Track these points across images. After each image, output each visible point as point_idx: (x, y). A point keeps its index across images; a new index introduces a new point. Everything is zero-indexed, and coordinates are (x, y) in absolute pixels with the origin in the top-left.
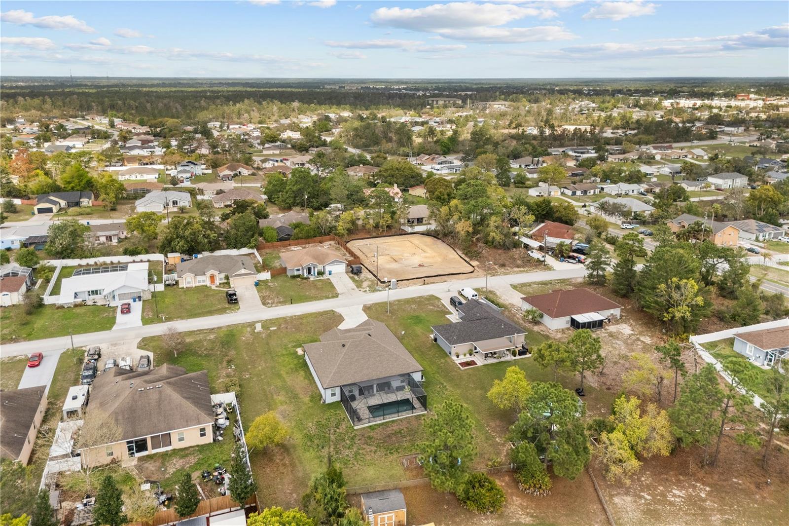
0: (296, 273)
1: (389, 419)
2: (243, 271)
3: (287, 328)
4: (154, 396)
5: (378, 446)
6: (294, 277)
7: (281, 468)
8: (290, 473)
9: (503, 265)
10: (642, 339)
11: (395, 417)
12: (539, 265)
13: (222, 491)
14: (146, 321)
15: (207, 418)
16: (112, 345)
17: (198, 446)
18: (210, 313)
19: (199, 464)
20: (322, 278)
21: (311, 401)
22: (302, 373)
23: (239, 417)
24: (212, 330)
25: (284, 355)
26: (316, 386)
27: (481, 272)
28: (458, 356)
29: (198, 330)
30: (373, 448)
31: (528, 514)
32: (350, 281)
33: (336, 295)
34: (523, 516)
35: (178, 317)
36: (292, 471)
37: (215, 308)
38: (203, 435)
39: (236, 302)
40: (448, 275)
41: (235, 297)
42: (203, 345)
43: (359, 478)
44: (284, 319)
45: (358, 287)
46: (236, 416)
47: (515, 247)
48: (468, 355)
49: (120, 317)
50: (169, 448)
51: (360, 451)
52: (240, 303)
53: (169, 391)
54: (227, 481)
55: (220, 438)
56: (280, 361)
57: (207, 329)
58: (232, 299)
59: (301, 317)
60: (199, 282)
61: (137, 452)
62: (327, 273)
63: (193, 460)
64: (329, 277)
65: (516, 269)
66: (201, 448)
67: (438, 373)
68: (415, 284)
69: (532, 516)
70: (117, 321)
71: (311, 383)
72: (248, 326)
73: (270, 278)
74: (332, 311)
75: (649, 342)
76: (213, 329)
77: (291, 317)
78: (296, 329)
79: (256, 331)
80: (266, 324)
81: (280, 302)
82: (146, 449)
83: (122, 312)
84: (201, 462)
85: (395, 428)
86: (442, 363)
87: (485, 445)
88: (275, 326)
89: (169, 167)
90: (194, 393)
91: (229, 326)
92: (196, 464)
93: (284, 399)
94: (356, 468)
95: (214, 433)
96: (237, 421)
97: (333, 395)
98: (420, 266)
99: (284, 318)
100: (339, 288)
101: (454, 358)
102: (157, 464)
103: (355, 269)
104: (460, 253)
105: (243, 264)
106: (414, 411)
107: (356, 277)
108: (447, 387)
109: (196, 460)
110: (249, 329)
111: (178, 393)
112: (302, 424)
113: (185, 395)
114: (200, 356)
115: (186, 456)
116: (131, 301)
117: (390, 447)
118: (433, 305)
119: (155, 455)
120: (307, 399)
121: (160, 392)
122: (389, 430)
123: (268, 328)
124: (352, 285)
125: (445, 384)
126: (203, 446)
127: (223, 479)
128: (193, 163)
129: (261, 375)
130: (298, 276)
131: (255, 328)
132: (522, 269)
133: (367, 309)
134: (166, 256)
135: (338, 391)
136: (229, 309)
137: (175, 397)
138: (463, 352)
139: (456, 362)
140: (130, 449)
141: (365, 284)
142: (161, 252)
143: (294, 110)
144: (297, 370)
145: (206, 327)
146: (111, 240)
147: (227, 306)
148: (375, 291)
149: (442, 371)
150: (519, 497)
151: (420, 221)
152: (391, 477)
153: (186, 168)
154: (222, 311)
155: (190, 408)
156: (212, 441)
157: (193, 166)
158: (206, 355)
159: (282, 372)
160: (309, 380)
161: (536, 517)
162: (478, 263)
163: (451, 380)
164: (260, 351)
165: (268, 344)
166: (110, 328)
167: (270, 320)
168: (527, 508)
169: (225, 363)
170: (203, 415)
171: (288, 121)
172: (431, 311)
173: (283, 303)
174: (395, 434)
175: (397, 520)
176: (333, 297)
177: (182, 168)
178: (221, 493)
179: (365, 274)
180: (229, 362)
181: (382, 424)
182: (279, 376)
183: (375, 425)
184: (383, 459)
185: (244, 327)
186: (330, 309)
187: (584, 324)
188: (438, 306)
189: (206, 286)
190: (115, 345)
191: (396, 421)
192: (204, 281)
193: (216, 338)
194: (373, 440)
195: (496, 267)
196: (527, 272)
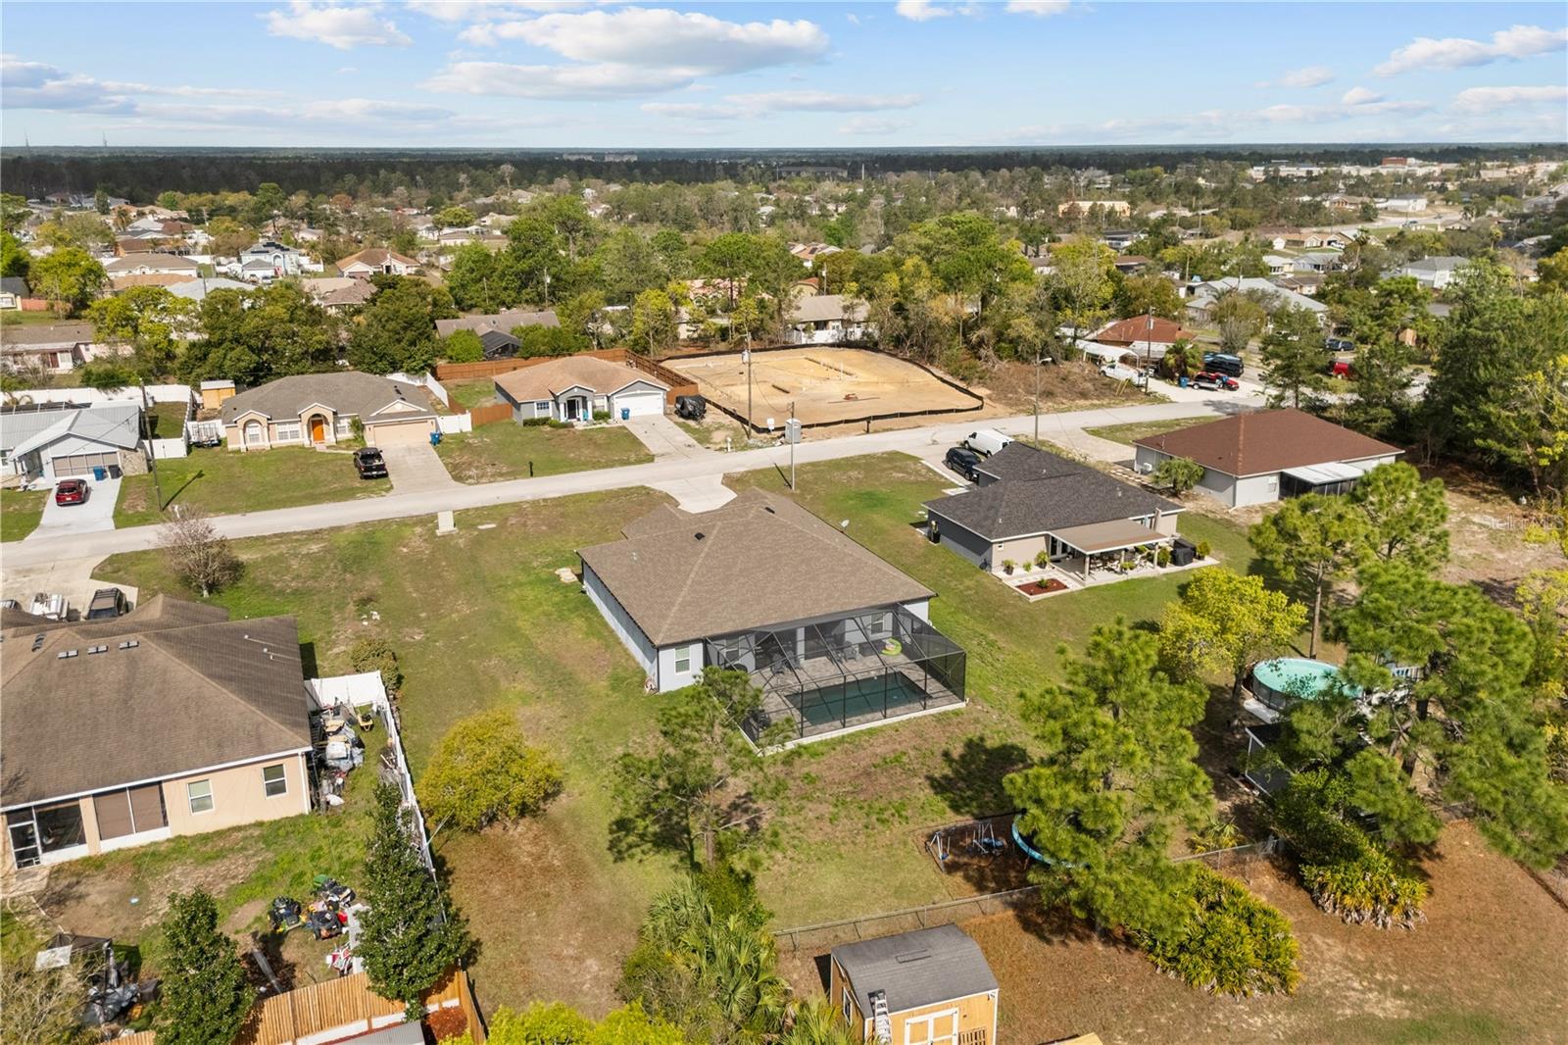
0: (537, 414)
1: (858, 726)
2: (399, 406)
3: (525, 525)
4: (110, 674)
6: (531, 423)
7: (538, 880)
9: (1048, 394)
10: (1476, 519)
11: (876, 722)
12: (1134, 394)
13: (341, 964)
14: (123, 518)
15: (288, 734)
16: (18, 572)
17: (260, 824)
18: (314, 499)
19: (262, 880)
20: (604, 425)
21: (614, 689)
22: (579, 622)
23: (395, 740)
24: (314, 535)
25: (521, 585)
26: (625, 650)
27: (1000, 408)
28: (1009, 569)
29: (275, 535)
30: (826, 810)
31: (1382, 987)
32: (681, 431)
33: (650, 459)
34: (1372, 997)
35: (221, 510)
36: (575, 887)
37: (324, 490)
38: (276, 789)
39: (382, 473)
40: (923, 413)
41: (377, 462)
42: (288, 569)
44: (517, 508)
45: (700, 441)
46: (387, 736)
47: (1067, 359)
48: (1035, 569)
49: (52, 512)
50: (160, 834)
52: (391, 477)
53: (160, 656)
54: (353, 926)
55: (335, 800)
56: (512, 596)
57: (302, 533)
58: (371, 467)
59: (560, 502)
60: (283, 435)
61: (46, 848)
62: (618, 415)
63: (240, 867)
64: (624, 423)
65: (1081, 402)
66: (273, 833)
67: (966, 611)
68: (842, 433)
69: (1399, 994)
70: (42, 522)
71: (607, 647)
72: (415, 524)
73: (470, 429)
74: (643, 487)
75: (1499, 526)
76: (317, 532)
77: (535, 503)
78: (550, 527)
79: (439, 533)
80: (463, 518)
81: (501, 475)
82: (82, 841)
83: (60, 500)
84: (266, 873)
85: (882, 748)
86: (968, 588)
88: (493, 520)
89: (222, 259)
90: (246, 666)
91: (363, 524)
92: (247, 881)
93: (530, 688)
95: (314, 783)
96: (388, 750)
97: (682, 666)
98: (847, 398)
99: (514, 505)
100: (653, 445)
101: (1000, 573)
102: (117, 884)
103: (689, 409)
104: (940, 373)
105: (398, 392)
106: (929, 703)
107: (692, 423)
108: (1001, 644)
109: (252, 867)
110: (418, 530)
111: (191, 663)
112: (592, 750)
113: (218, 670)
114: (281, 592)
115: (220, 855)
116: (90, 478)
117: (877, 805)
118: (901, 470)
119: (107, 856)
120: (602, 685)
121: (133, 662)
122: (865, 757)
123: (474, 526)
124: (684, 438)
125: (992, 636)
126: (276, 825)
127: (341, 921)
128: (278, 247)
129: (462, 634)
130: (545, 421)
131: (437, 527)
132: (1096, 402)
133: (730, 481)
134: (197, 388)
135: (696, 652)
136: (364, 490)
137: (185, 675)
138: (1024, 561)
139: (1009, 583)
140: (21, 838)
141: (718, 436)
142: (183, 381)
143: (503, 182)
144: (562, 618)
145: (299, 529)
146: (55, 364)
147: (358, 483)
148: (746, 447)
149: (974, 608)
150: (1332, 935)
151: (821, 325)
152: (899, 892)
153: (262, 257)
154: (345, 494)
155: (233, 707)
156: (306, 808)
157: (278, 252)
158: (295, 592)
159: (520, 623)
160: (600, 636)
161: (1413, 995)
162: (988, 392)
163: (1007, 626)
164: (451, 577)
165: (473, 560)
166: (21, 537)
167: (477, 509)
168: (1372, 970)
169: (352, 607)
170: (274, 726)
171: (490, 200)
172: (902, 482)
173: (512, 475)
174: (884, 766)
175: (967, 1030)
176: (639, 461)
177: (253, 258)
178: (334, 969)
179: (712, 416)
180: (365, 602)
181: (842, 740)
182: (513, 633)
183: (821, 743)
184: (861, 839)
185: (406, 525)
186: (639, 484)
187: (1323, 485)
188: (917, 472)
189: (302, 447)
190: (27, 572)
191: (881, 730)
192: (295, 434)
193: (326, 550)
194: (820, 784)
195: (1033, 398)
196: (1109, 406)
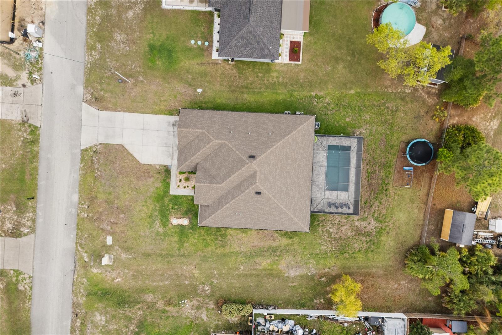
5: (376, 198)
8: (375, 279)
30: (377, 203)
34: (491, 124)
43: (404, 228)
44: (86, 219)
51: (376, 216)
59: (88, 198)
67: (292, 90)
77: (83, 209)
85: (363, 175)
86: (278, 78)
87: (410, 105)
94: (392, 225)
106: (352, 148)
122: (365, 182)
125: (313, 94)
163: (310, 84)
168: (486, 116)
174: (369, 178)
194: (369, 201)
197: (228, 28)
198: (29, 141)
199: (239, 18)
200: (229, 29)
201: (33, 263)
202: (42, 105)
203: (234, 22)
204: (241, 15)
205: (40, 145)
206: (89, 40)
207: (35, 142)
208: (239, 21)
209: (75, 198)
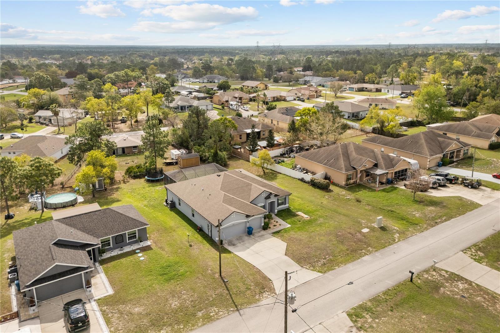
197: (118, 224)
198: (370, 314)
199: (107, 218)
200: (120, 224)
201: (452, 256)
202: (320, 324)
203: (111, 221)
204: (103, 217)
205: (361, 303)
206: (200, 325)
207: (363, 308)
208: (110, 217)
209: (366, 258)
